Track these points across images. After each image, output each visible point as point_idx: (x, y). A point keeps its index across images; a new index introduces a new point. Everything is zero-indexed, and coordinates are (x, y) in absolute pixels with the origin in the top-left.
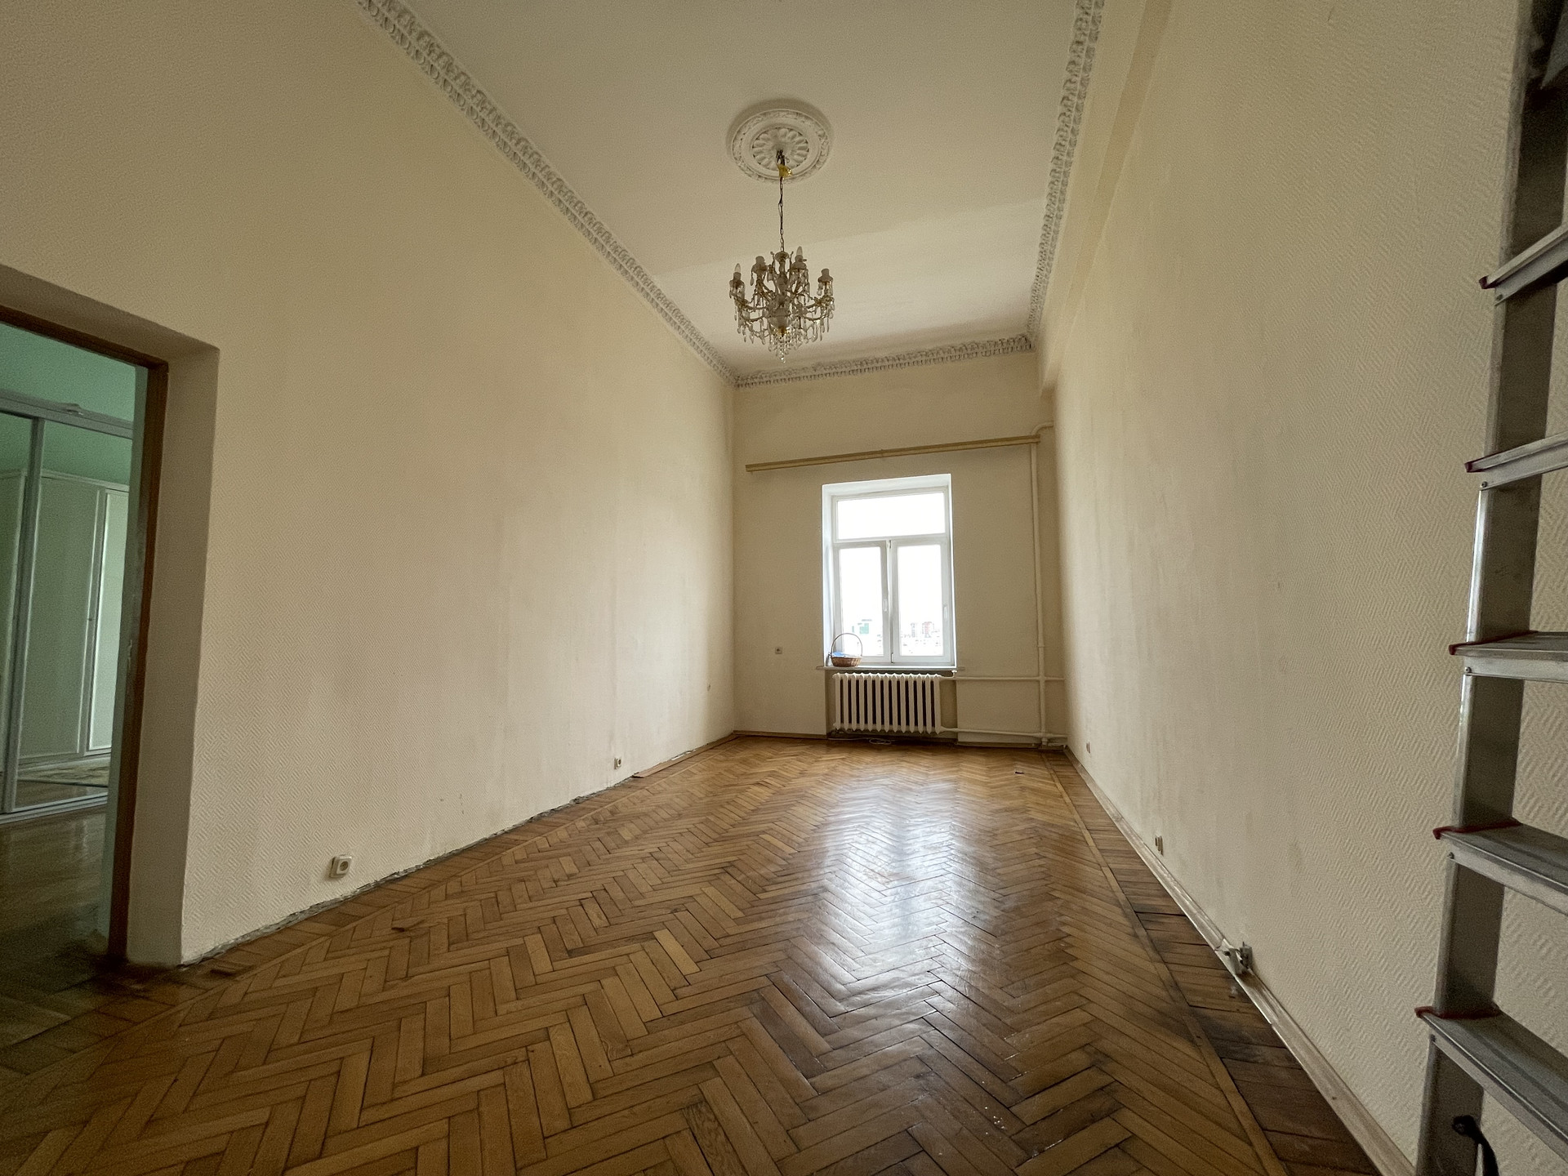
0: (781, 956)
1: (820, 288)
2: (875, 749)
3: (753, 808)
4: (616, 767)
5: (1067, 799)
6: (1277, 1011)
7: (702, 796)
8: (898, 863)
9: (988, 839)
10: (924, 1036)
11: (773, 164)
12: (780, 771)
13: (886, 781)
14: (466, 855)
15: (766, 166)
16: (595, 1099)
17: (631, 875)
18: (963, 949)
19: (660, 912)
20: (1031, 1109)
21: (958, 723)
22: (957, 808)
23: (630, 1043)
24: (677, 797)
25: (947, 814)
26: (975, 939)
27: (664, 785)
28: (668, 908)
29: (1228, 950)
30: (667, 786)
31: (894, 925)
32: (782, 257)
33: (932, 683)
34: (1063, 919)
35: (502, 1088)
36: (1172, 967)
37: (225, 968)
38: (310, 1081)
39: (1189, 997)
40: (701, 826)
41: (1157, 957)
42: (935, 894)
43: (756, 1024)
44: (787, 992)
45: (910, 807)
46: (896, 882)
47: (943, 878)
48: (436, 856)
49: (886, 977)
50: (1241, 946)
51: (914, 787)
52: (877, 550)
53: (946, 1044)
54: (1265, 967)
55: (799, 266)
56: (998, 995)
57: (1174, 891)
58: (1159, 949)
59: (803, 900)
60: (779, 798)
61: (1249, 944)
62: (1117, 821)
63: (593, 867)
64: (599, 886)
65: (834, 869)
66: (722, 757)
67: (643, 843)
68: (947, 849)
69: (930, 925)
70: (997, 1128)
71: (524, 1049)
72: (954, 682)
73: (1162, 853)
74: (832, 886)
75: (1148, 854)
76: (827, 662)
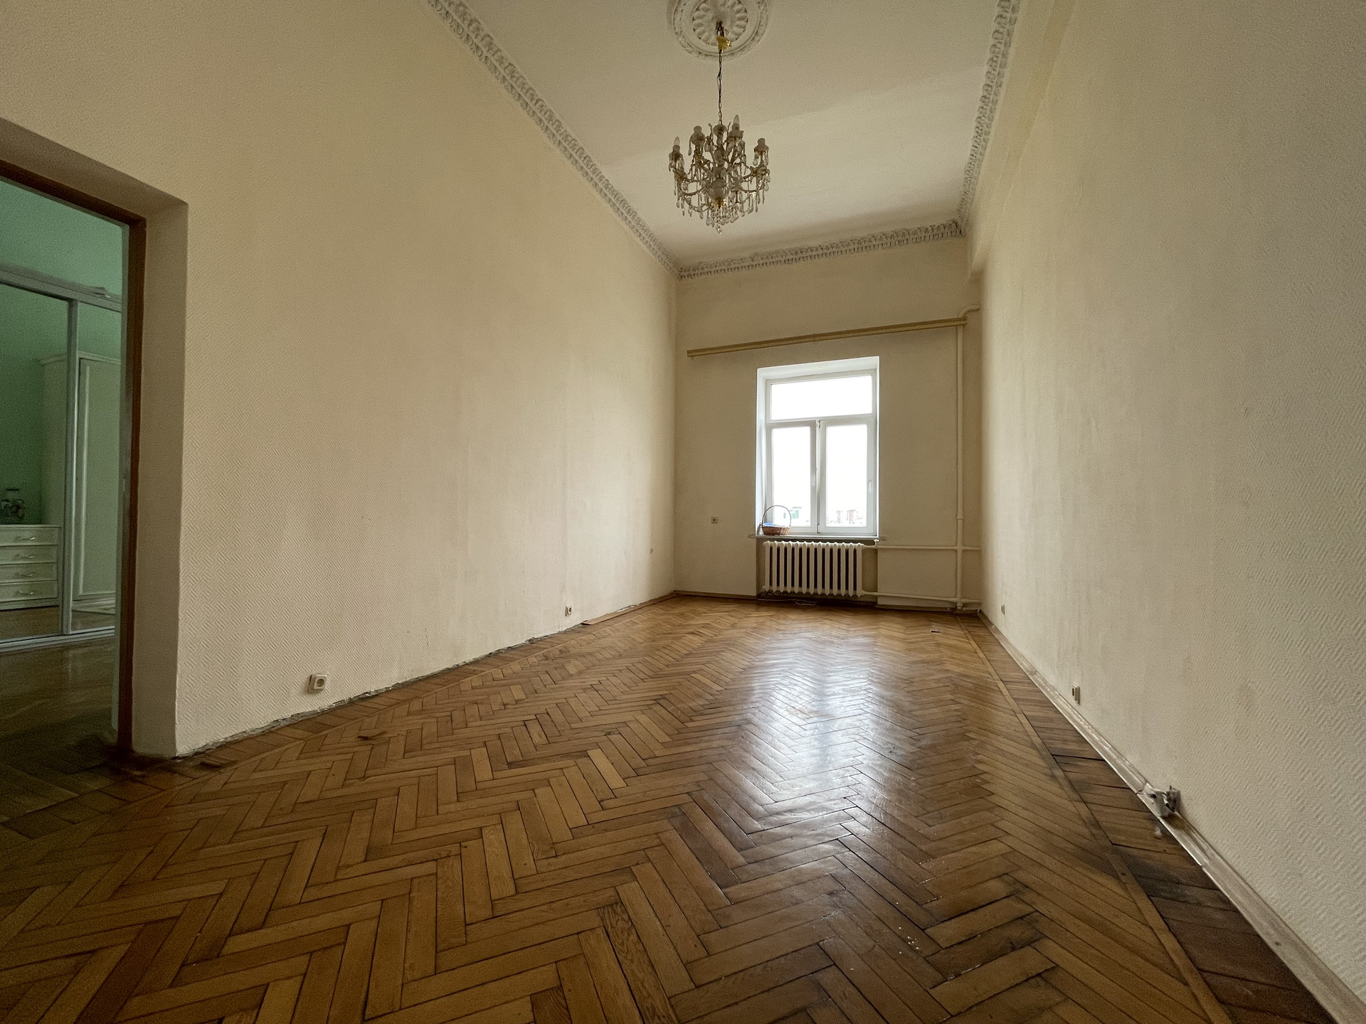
0: (702, 777)
1: (756, 157)
2: (800, 608)
3: (685, 652)
4: (567, 614)
5: (981, 655)
6: (1208, 854)
7: (641, 641)
8: (818, 703)
9: (905, 685)
10: (838, 856)
11: (713, 38)
12: (713, 624)
13: (809, 635)
14: (432, 681)
15: (706, 41)
16: (517, 892)
17: (573, 702)
18: (879, 780)
19: (596, 734)
20: (947, 932)
21: (879, 587)
22: (876, 659)
23: (556, 845)
24: (620, 641)
25: (866, 663)
26: (891, 771)
27: (608, 631)
28: (602, 731)
29: (1153, 793)
30: (611, 632)
31: (813, 755)
32: (720, 130)
33: (855, 551)
34: (980, 757)
35: (434, 877)
36: (1094, 807)
37: (212, 761)
38: (265, 860)
39: (1111, 836)
40: (639, 666)
41: (1076, 796)
42: (853, 730)
43: (674, 836)
44: (708, 811)
45: (830, 656)
46: (815, 719)
47: (861, 717)
48: (404, 680)
49: (802, 801)
50: (1168, 790)
51: (835, 640)
52: (807, 430)
53: (860, 865)
54: (1194, 810)
55: (736, 135)
56: (914, 823)
57: (1091, 737)
58: (1079, 789)
59: (727, 730)
60: (710, 644)
61: (1177, 787)
62: (1031, 674)
63: (541, 695)
64: (542, 710)
65: (758, 704)
66: (663, 612)
67: (586, 677)
68: (865, 692)
69: (847, 756)
70: (912, 948)
71: (458, 844)
72: (876, 551)
73: (1079, 703)
74: (756, 720)
75: (1064, 704)
76: (758, 531)
